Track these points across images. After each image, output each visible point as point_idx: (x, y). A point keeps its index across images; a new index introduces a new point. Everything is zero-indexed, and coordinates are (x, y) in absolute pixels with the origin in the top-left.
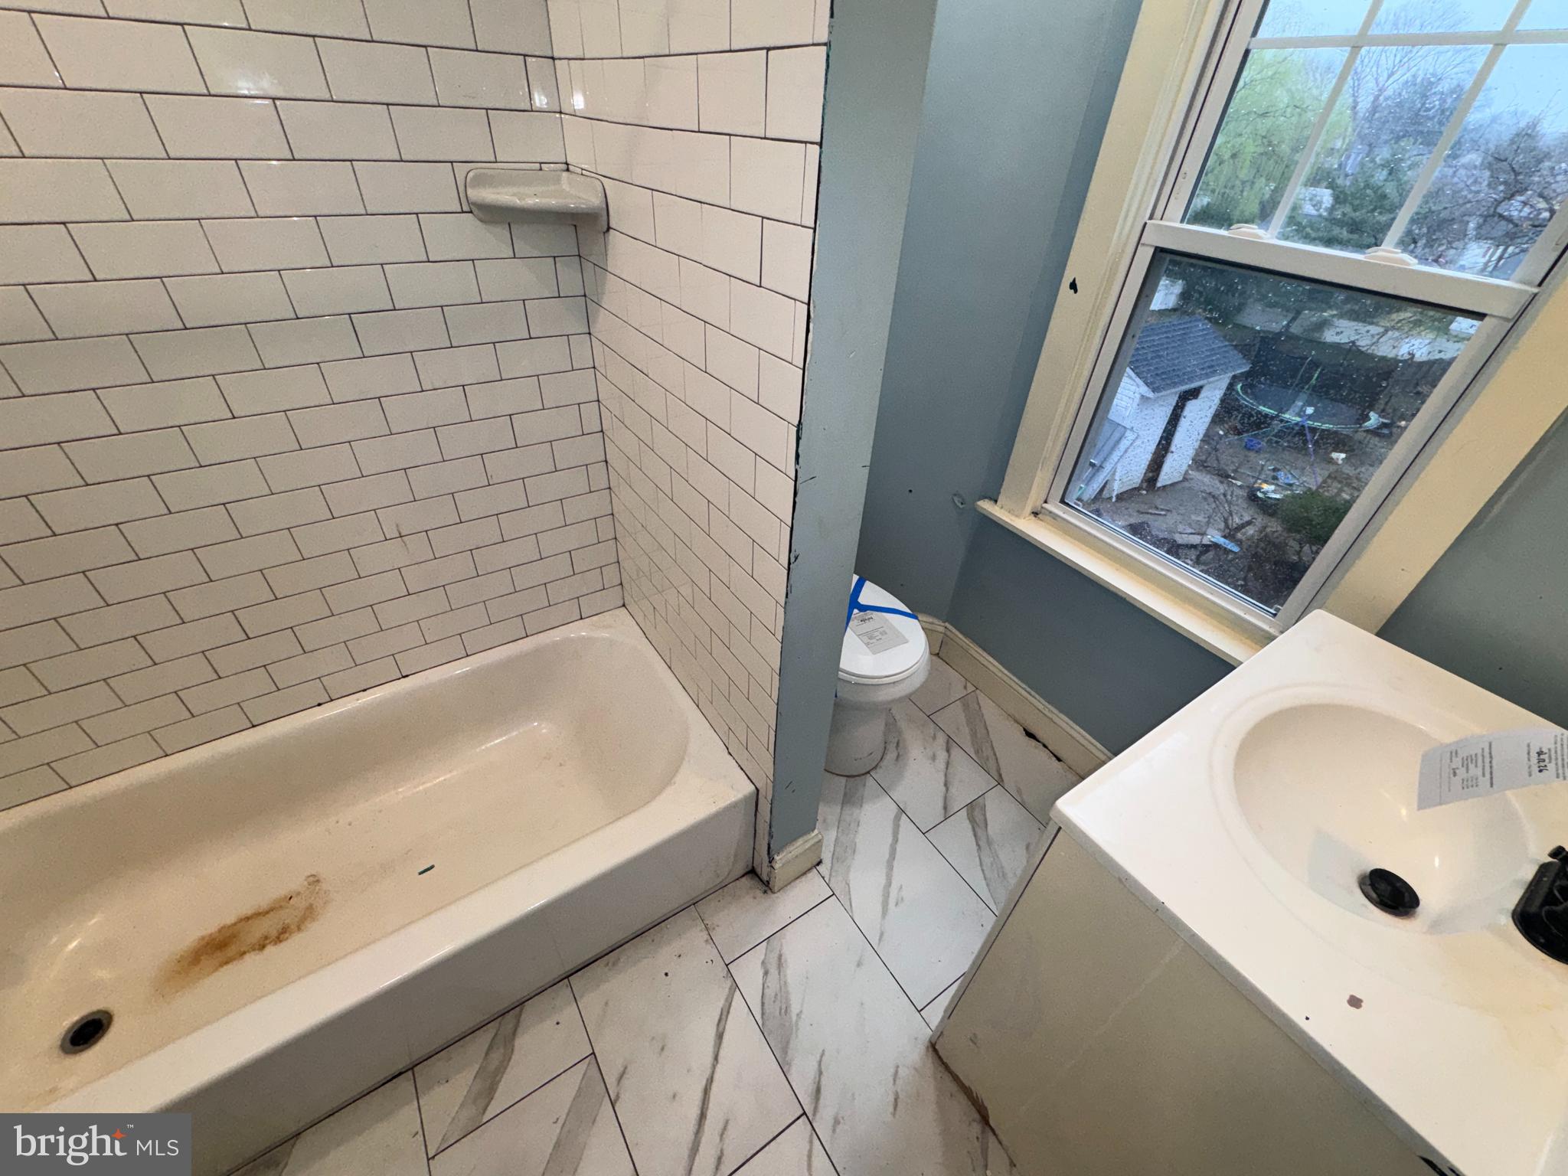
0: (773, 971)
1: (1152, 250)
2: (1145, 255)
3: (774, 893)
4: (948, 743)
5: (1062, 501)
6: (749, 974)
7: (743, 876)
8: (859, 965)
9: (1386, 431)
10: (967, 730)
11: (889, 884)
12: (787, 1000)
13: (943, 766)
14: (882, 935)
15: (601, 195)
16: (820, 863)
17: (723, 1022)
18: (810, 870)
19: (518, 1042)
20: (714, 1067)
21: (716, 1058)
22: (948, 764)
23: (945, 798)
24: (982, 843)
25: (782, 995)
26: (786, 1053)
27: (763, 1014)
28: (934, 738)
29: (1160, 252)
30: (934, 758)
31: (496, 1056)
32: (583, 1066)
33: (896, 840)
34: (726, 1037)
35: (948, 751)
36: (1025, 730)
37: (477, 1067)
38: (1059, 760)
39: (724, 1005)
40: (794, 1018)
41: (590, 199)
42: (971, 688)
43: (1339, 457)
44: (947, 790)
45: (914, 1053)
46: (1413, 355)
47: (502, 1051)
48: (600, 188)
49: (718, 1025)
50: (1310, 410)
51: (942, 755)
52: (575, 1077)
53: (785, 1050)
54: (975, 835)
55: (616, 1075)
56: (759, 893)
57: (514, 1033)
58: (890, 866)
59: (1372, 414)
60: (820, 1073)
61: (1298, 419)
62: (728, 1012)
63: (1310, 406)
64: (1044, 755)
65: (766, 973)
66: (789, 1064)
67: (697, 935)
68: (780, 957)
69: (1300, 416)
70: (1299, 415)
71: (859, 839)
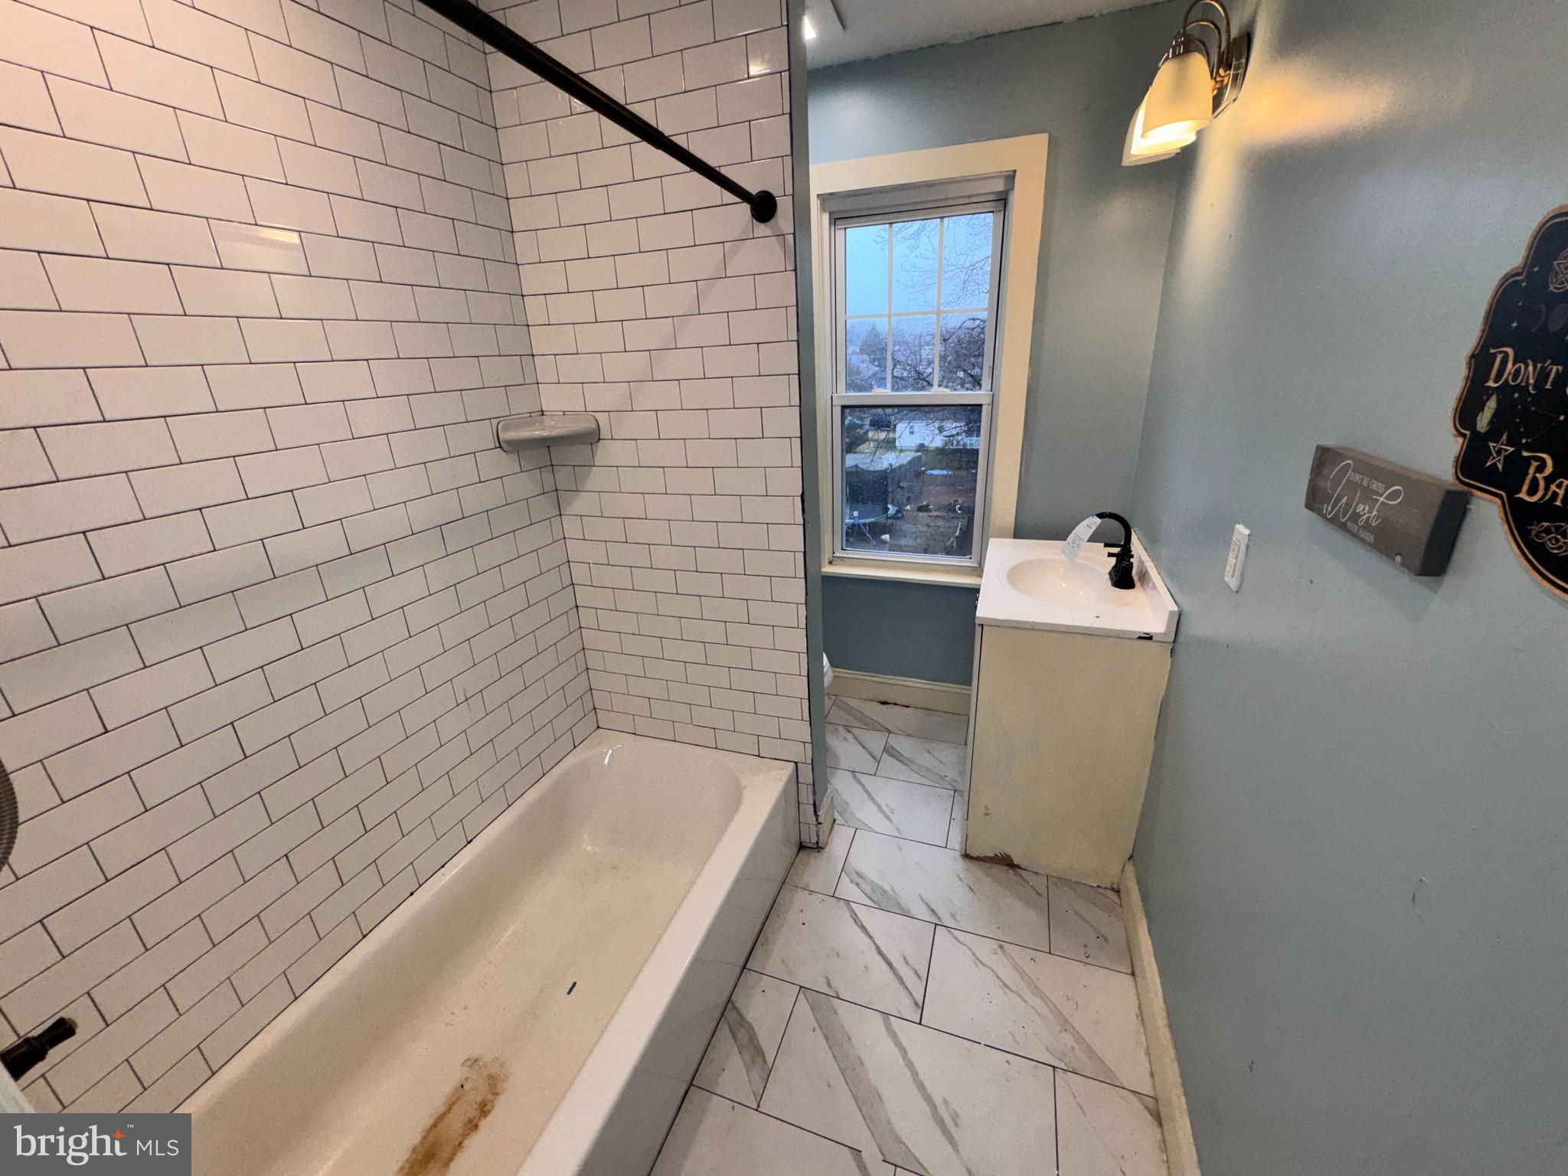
0: (860, 881)
1: (840, 408)
2: (837, 411)
3: (824, 848)
4: (846, 729)
5: (842, 549)
6: (848, 890)
7: (798, 852)
8: (900, 850)
9: (900, 515)
10: (851, 718)
11: (879, 806)
12: (880, 887)
13: (853, 741)
14: (898, 829)
15: (594, 421)
16: (835, 821)
17: (857, 921)
18: (832, 826)
19: (749, 1018)
20: (874, 941)
21: (871, 937)
22: (856, 738)
23: (870, 754)
24: (907, 762)
25: (875, 887)
26: (903, 908)
27: (874, 902)
28: (837, 730)
29: (844, 407)
30: (846, 739)
31: (742, 1035)
32: (801, 996)
33: (863, 786)
34: (865, 924)
35: (850, 732)
36: (879, 702)
37: (736, 1050)
38: (908, 707)
39: (850, 913)
40: (891, 892)
41: (588, 425)
42: (833, 698)
43: (886, 537)
44: (867, 749)
45: (961, 865)
46: (891, 465)
47: (742, 1029)
48: (592, 418)
49: (856, 923)
50: (856, 514)
51: (849, 736)
52: (803, 1006)
53: (900, 907)
54: (900, 761)
55: (825, 985)
56: (817, 854)
57: (741, 1015)
58: (873, 799)
59: (889, 506)
60: (927, 904)
61: (853, 521)
62: (856, 914)
63: (854, 511)
64: (899, 709)
65: (857, 884)
66: (909, 911)
67: (800, 896)
68: (857, 873)
69: (852, 519)
70: (850, 518)
71: (844, 796)
